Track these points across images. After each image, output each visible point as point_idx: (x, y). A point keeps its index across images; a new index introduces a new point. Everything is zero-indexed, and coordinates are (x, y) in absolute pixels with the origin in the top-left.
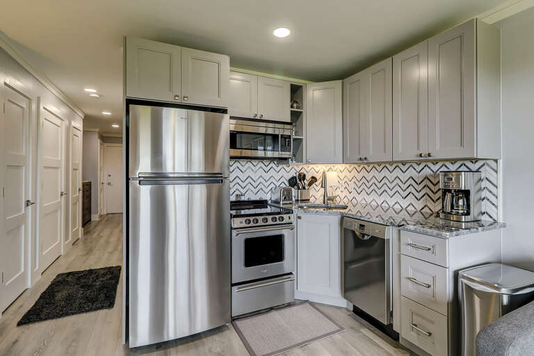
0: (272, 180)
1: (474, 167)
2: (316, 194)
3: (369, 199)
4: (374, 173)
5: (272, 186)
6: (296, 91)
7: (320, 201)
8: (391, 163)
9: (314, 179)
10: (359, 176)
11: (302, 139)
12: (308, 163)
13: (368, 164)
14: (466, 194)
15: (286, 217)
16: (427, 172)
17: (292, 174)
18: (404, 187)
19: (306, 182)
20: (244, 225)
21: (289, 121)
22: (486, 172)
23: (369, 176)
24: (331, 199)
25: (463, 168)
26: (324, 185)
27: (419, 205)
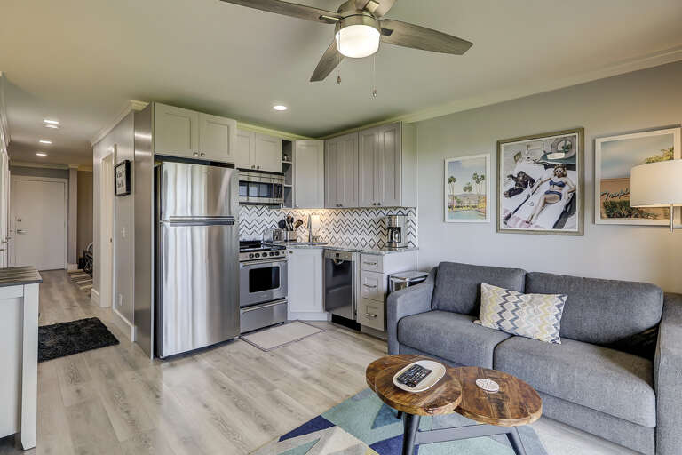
0: (264, 222)
1: (405, 212)
2: (302, 235)
3: (344, 237)
4: (348, 216)
5: (264, 228)
6: (286, 145)
7: (306, 240)
8: (359, 209)
9: (300, 222)
10: (337, 219)
11: (291, 188)
12: (296, 207)
13: (344, 209)
14: (399, 229)
15: (281, 252)
16: (381, 215)
17: (282, 217)
18: (368, 227)
19: (294, 225)
20: (249, 259)
21: (281, 172)
22: (411, 216)
23: (344, 219)
24: (314, 238)
25: (400, 213)
26: (309, 227)
27: (376, 239)
